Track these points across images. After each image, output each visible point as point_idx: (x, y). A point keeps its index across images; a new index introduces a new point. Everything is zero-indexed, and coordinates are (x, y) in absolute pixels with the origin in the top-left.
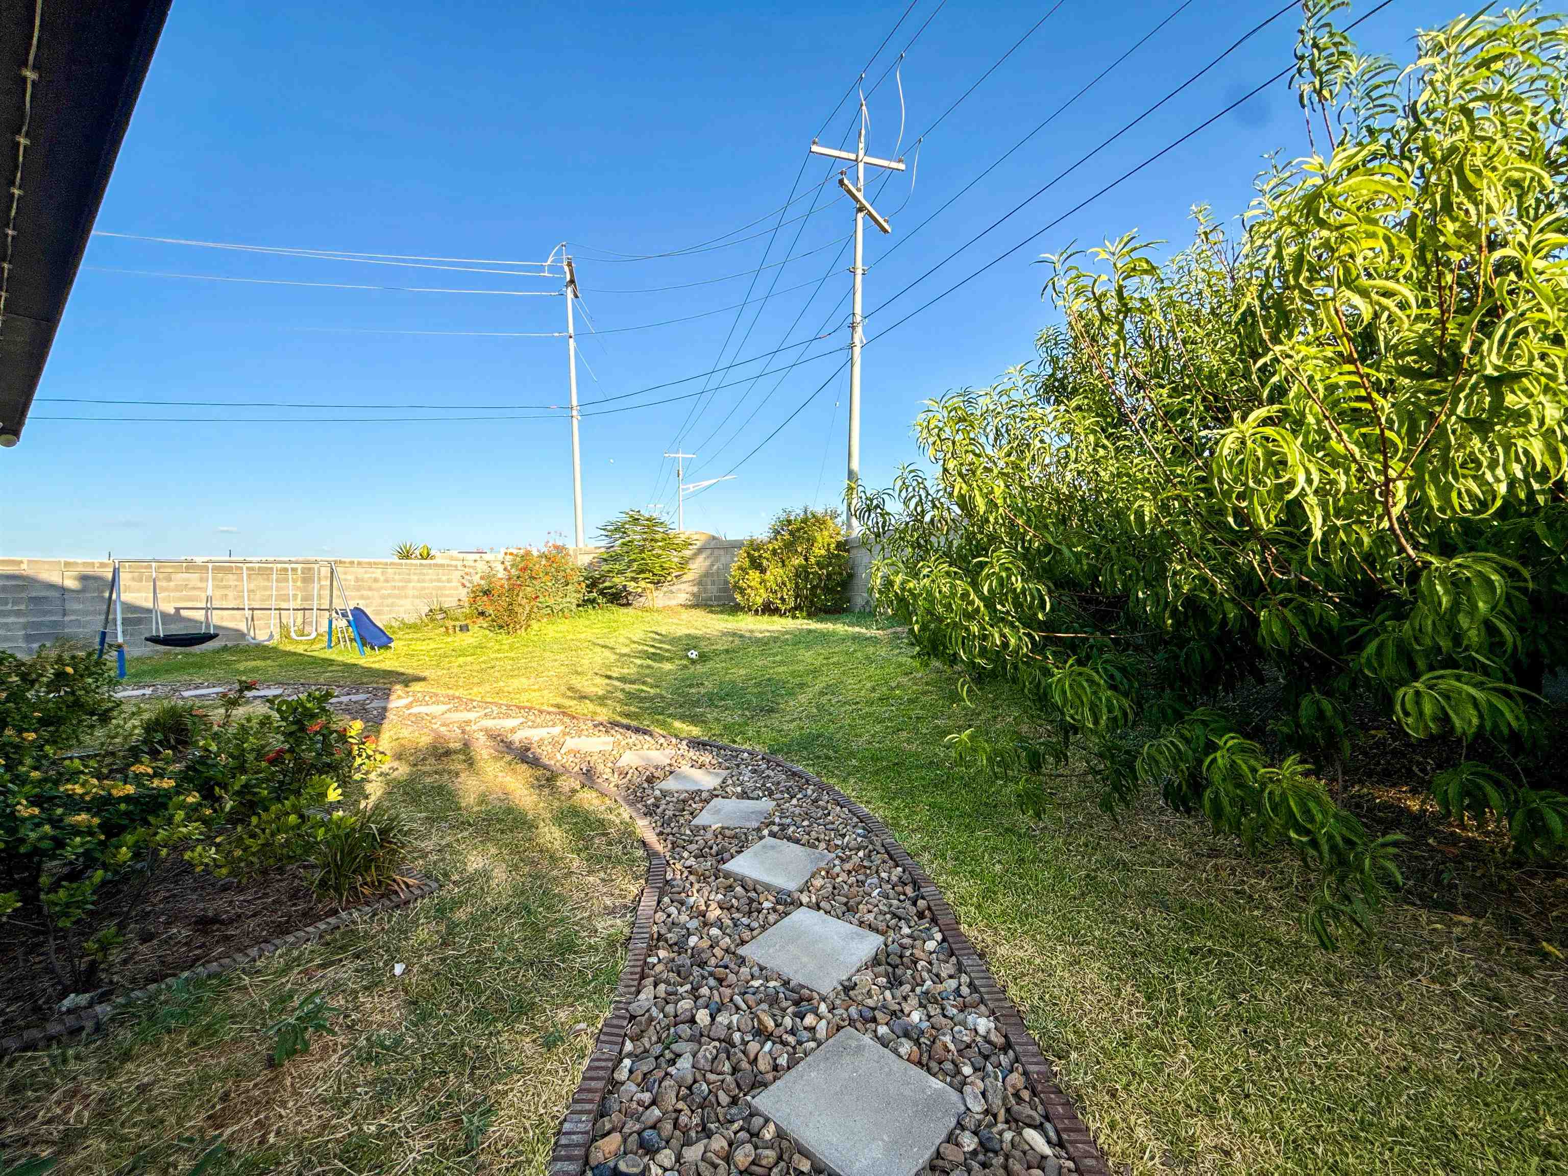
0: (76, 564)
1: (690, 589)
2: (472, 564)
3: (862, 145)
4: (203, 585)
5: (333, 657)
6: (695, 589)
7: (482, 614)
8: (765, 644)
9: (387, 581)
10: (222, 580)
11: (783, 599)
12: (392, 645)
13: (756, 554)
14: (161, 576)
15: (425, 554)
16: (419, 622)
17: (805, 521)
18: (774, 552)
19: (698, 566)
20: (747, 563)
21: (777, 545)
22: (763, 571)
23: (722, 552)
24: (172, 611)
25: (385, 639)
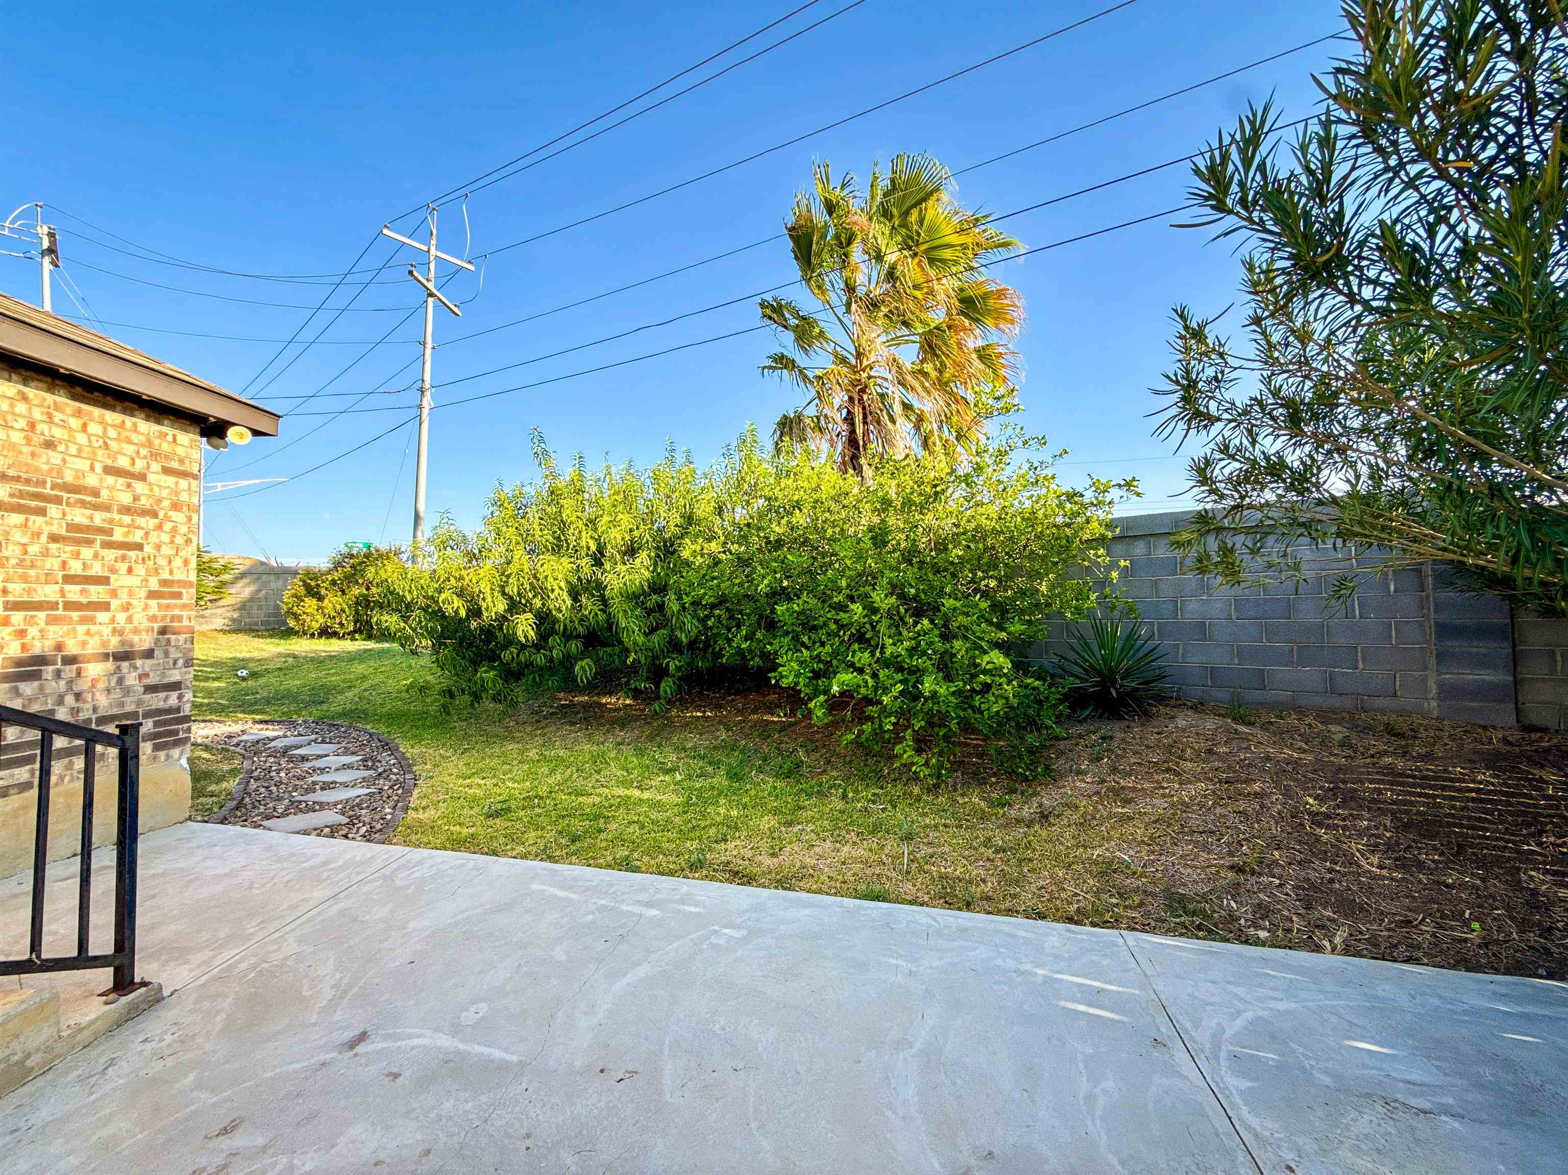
3: (433, 240)
6: (236, 615)
8: (318, 661)
11: (341, 624)
13: (313, 583)
17: (367, 556)
18: (334, 582)
19: (243, 591)
20: (302, 591)
21: (336, 576)
22: (321, 599)
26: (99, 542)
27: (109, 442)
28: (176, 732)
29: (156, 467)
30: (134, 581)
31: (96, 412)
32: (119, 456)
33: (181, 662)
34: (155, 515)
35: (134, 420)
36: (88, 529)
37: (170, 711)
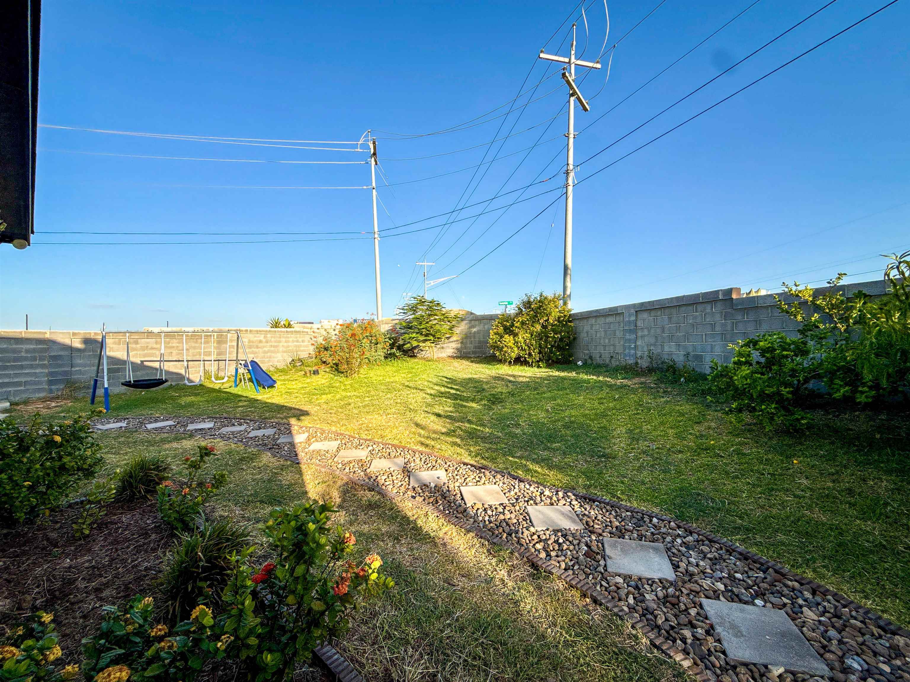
0: (79, 333)
1: (455, 346)
3: (573, 52)
4: (158, 346)
5: (240, 393)
7: (325, 362)
9: (267, 342)
10: (169, 343)
11: (530, 355)
12: (275, 385)
13: (508, 324)
14: (132, 340)
15: (287, 325)
16: (285, 367)
17: (541, 302)
18: (522, 323)
19: (460, 331)
20: (501, 330)
22: (516, 335)
23: (477, 323)
24: (139, 362)
25: (272, 382)
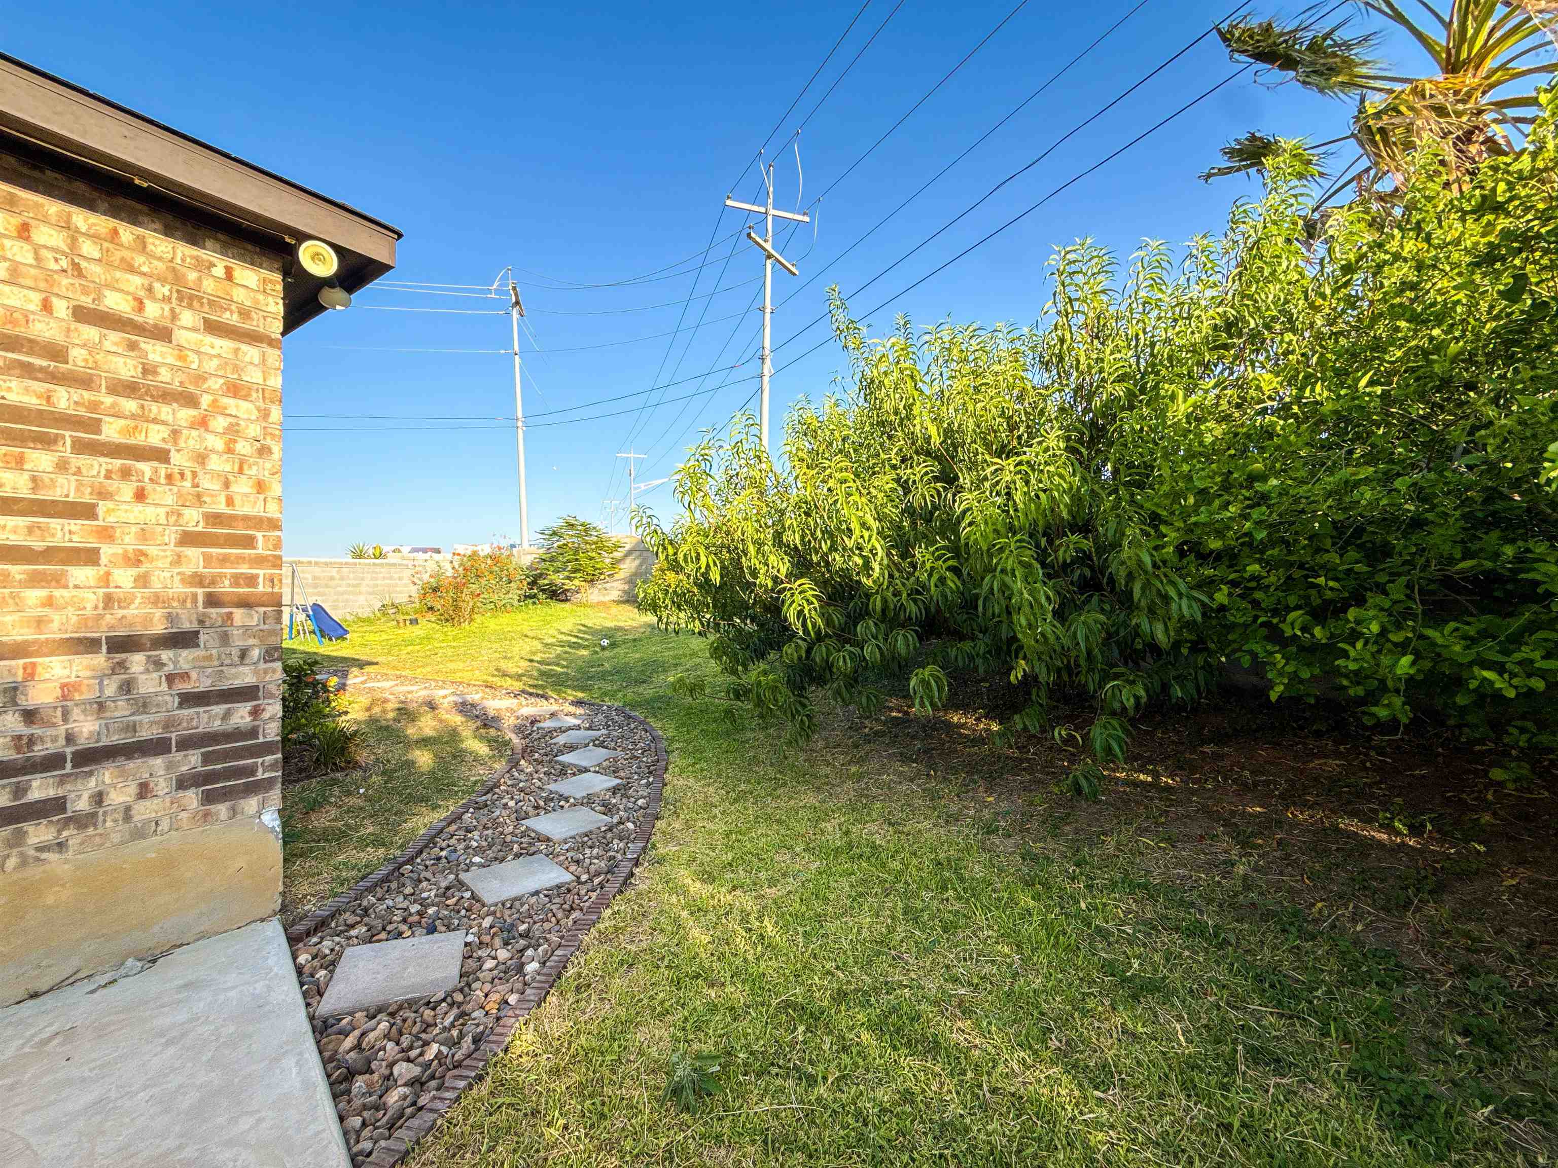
1: (622, 587)
2: (421, 563)
3: (770, 200)
5: (294, 647)
6: (626, 587)
7: (431, 609)
9: (342, 579)
12: (347, 636)
15: (378, 554)
16: (372, 616)
19: (629, 566)
25: (341, 631)
26: (69, 442)
27: (84, 264)
28: (252, 771)
29: (187, 317)
30: (147, 513)
31: (54, 207)
32: (107, 293)
33: (255, 653)
34: (191, 401)
35: (141, 231)
36: (41, 417)
37: (237, 734)
